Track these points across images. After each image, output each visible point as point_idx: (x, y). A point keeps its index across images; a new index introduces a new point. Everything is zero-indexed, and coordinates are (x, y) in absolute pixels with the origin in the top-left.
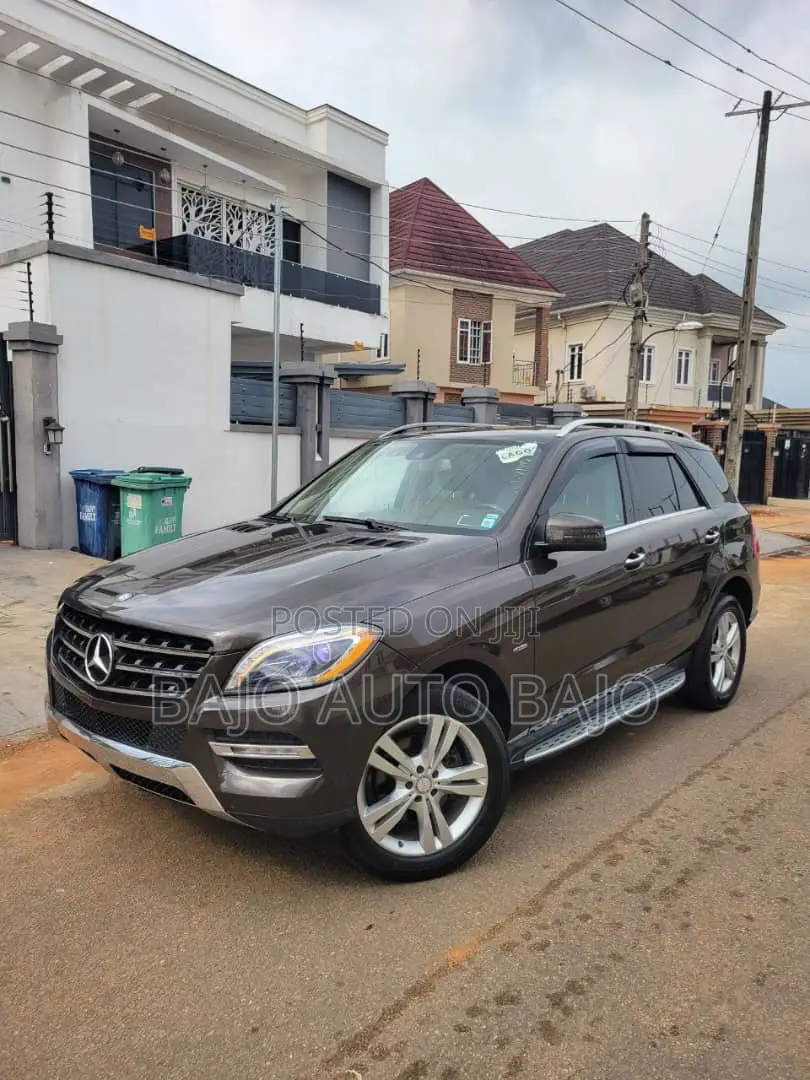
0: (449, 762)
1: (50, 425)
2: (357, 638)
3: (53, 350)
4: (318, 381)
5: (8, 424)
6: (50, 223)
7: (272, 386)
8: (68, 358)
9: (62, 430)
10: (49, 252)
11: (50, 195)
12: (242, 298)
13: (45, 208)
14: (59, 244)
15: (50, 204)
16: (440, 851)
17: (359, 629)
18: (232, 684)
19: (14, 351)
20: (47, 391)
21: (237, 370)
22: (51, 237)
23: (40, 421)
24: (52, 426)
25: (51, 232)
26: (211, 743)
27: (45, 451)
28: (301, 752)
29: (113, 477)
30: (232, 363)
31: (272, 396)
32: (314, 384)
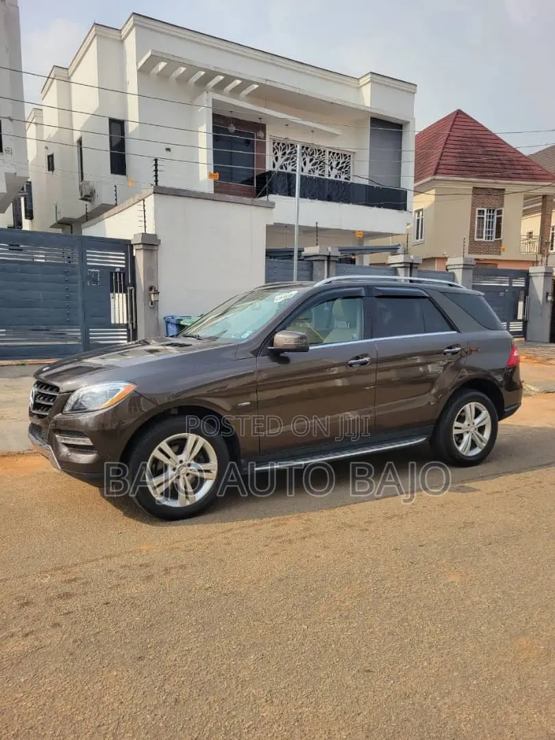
0: (197, 459)
1: (153, 289)
2: (123, 388)
3: (155, 248)
4: (326, 258)
5: (133, 291)
6: (156, 176)
7: (293, 264)
8: (164, 253)
9: (158, 293)
10: (154, 193)
11: (156, 160)
12: (274, 210)
13: (154, 168)
14: (162, 188)
15: (156, 165)
16: (188, 506)
17: (123, 384)
18: (67, 409)
19: (136, 250)
20: (151, 272)
21: (270, 254)
22: (156, 184)
23: (147, 288)
24: (153, 291)
25: (156, 181)
26: (57, 436)
27: (150, 305)
28: (87, 442)
29: (181, 320)
30: (266, 250)
31: (293, 269)
32: (323, 261)
